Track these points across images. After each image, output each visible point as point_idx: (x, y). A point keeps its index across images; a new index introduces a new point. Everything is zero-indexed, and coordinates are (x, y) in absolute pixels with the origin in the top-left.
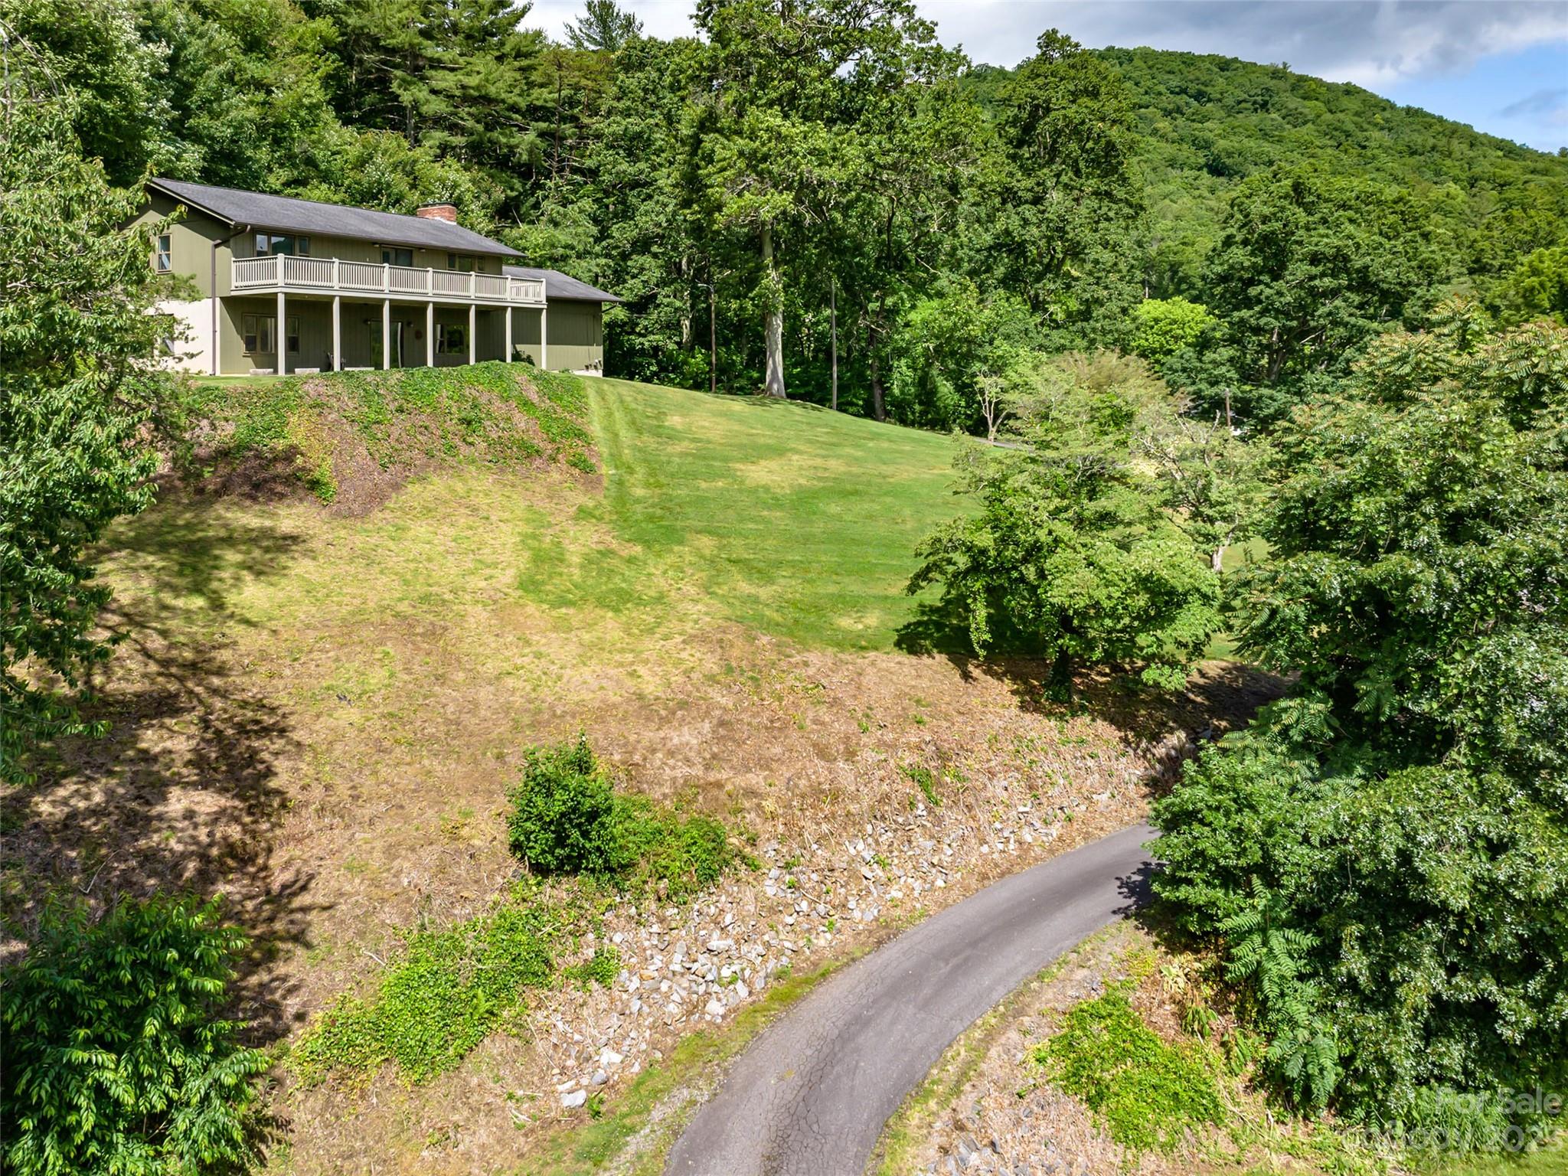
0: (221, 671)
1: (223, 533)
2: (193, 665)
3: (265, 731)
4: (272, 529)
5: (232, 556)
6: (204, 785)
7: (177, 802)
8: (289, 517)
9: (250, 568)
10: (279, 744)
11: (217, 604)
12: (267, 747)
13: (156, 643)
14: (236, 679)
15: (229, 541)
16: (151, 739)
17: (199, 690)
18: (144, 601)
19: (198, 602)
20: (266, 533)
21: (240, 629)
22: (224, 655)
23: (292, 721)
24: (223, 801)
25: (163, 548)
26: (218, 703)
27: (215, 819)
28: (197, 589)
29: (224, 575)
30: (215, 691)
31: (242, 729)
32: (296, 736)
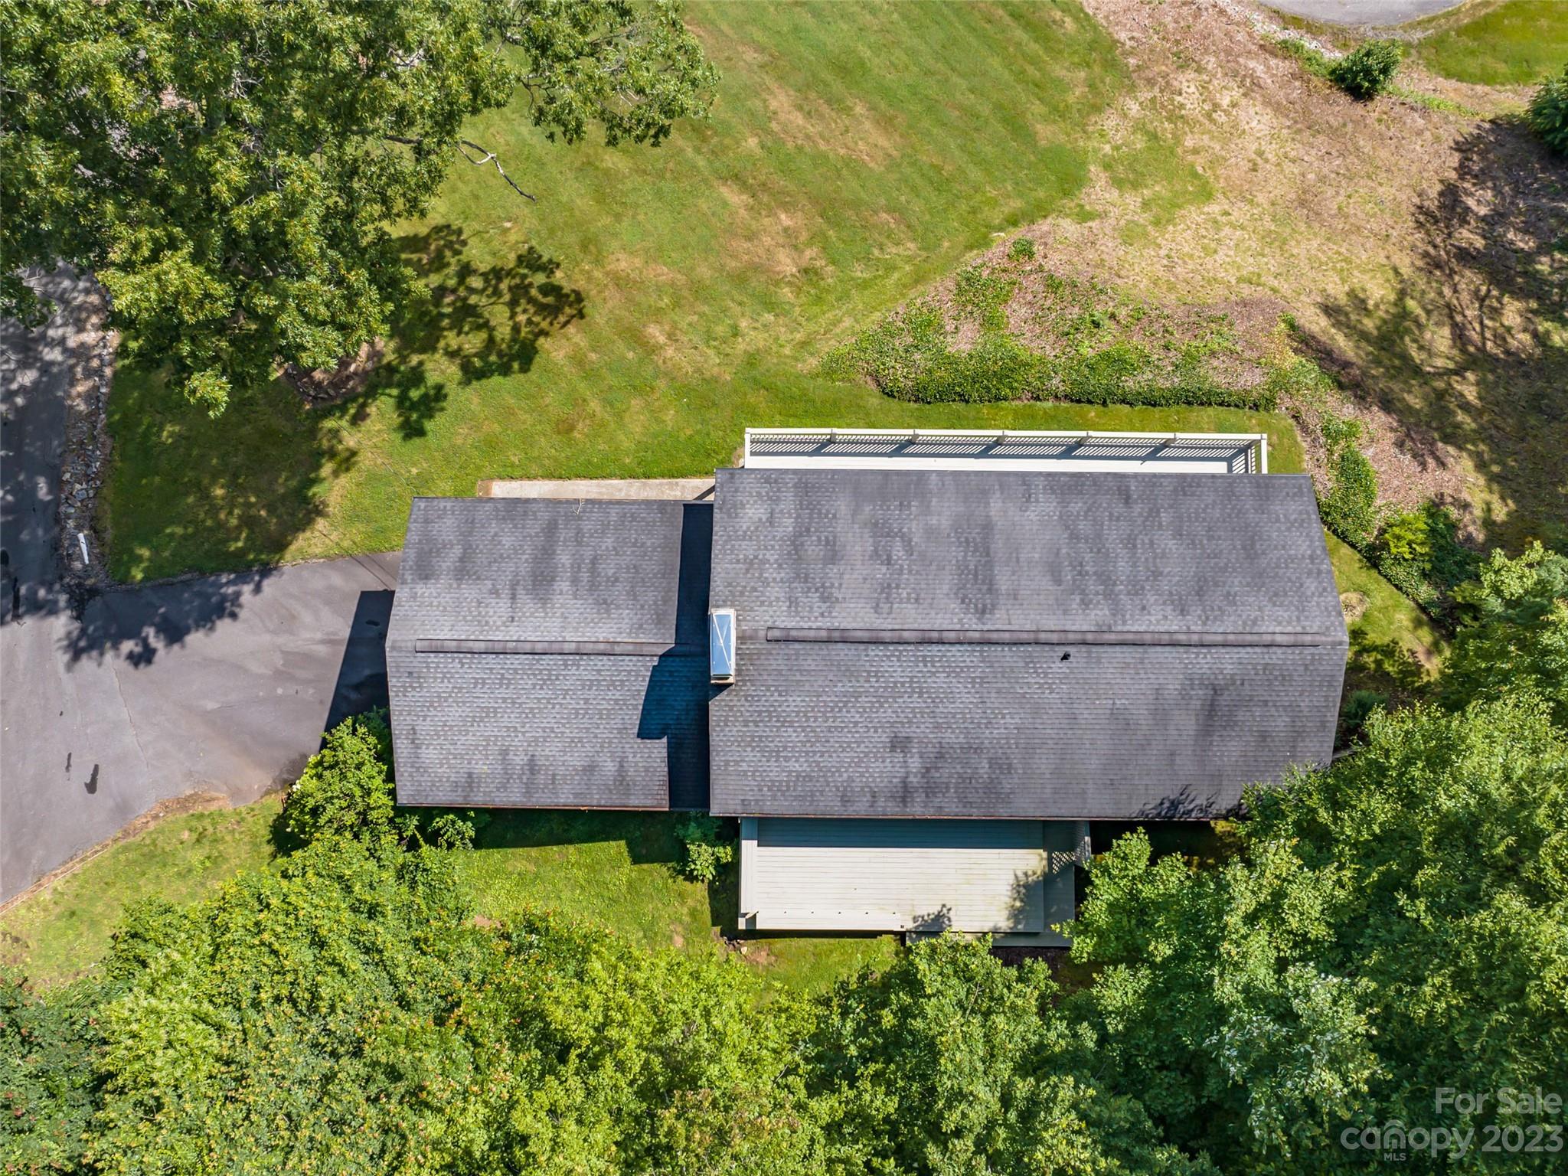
0: (1426, 254)
1: (1363, 344)
2: (1438, 266)
3: (1428, 213)
4: (1333, 326)
5: (1369, 324)
6: (1468, 209)
7: (1483, 211)
8: (1317, 323)
9: (1366, 309)
10: (1426, 203)
11: (1402, 294)
12: (1432, 205)
13: (1447, 291)
14: (1422, 247)
15: (1364, 336)
16: (1479, 243)
17: (1442, 253)
18: (1436, 324)
19: (1411, 304)
20: (1337, 324)
21: (1402, 271)
22: (1420, 263)
23: (1413, 209)
24: (1464, 198)
25: (1405, 357)
26: (1438, 240)
27: (1472, 195)
28: (1404, 314)
29: (1381, 313)
30: (1435, 247)
31: (1436, 222)
32: (1416, 200)
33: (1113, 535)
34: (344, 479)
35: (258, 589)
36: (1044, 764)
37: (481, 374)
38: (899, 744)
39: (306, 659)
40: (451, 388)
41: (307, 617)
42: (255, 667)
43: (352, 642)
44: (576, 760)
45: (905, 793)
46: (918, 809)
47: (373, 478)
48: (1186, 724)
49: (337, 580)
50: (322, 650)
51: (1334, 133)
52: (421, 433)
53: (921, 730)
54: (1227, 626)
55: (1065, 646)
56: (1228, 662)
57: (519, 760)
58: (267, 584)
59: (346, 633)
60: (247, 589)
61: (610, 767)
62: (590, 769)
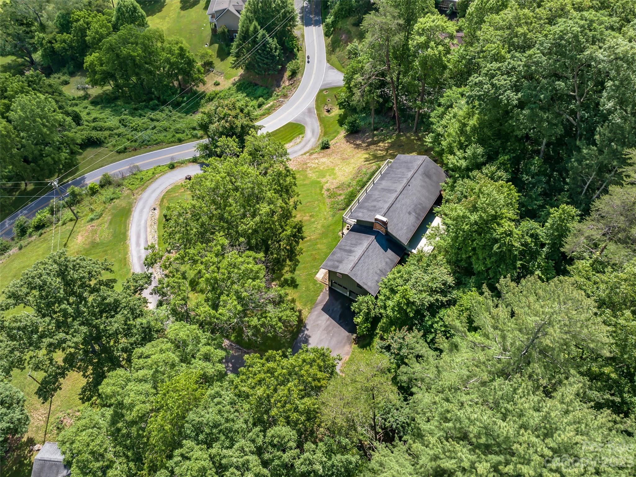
1: (375, 159)
9: (367, 158)
11: (368, 154)
21: (365, 153)
33: (393, 176)
34: (296, 303)
35: (308, 330)
36: (423, 199)
37: (294, 270)
38: (410, 213)
39: (328, 326)
40: (293, 276)
41: (319, 322)
42: (323, 337)
43: (330, 316)
44: (384, 264)
45: (417, 218)
46: (422, 219)
47: (300, 297)
48: (427, 180)
49: (316, 313)
50: (328, 322)
51: (333, 153)
52: (298, 285)
53: (409, 210)
54: (416, 167)
55: (408, 184)
56: (421, 170)
57: (378, 272)
58: (307, 327)
59: (328, 316)
60: (306, 332)
61: (388, 260)
62: (387, 263)
